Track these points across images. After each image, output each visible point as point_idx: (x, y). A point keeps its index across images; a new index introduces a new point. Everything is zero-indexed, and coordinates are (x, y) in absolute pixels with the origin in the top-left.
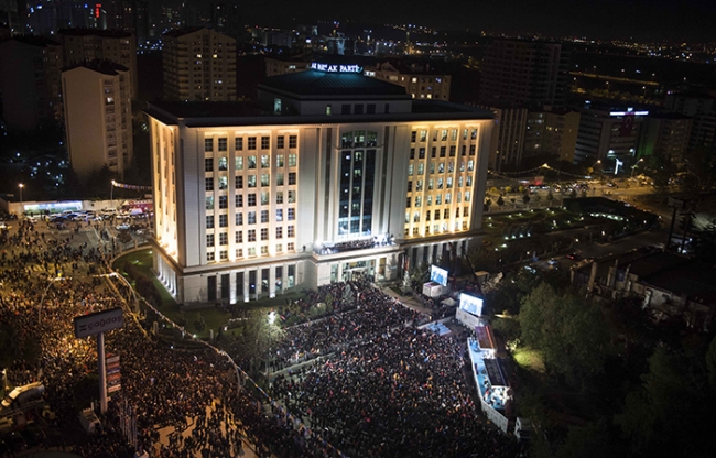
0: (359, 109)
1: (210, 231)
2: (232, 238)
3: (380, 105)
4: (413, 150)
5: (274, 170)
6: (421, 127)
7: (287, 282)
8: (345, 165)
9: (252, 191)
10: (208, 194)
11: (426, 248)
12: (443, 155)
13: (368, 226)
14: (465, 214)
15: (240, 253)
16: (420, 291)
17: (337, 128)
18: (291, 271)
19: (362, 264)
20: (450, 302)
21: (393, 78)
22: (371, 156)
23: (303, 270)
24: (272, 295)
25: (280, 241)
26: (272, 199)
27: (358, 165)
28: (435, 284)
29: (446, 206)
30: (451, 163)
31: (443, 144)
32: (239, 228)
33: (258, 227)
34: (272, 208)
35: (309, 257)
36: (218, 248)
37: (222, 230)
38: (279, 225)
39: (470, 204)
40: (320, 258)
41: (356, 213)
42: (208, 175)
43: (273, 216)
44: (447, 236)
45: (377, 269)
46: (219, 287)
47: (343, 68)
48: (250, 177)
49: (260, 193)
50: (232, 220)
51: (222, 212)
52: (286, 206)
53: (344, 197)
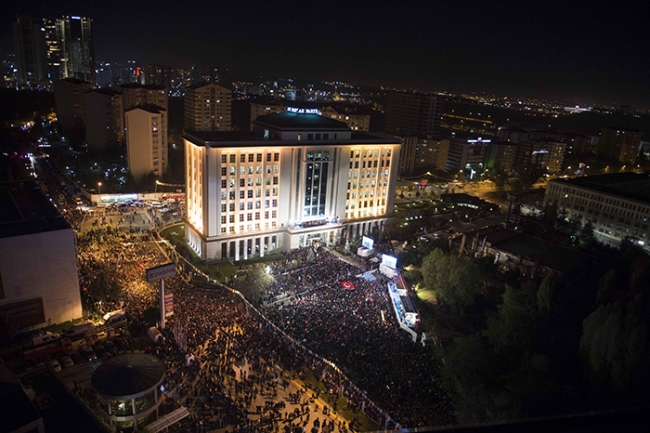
0: (318, 136)
1: (223, 214)
2: (237, 218)
3: (331, 135)
4: (351, 163)
5: (265, 175)
6: (357, 148)
7: (271, 247)
8: (309, 173)
9: (250, 188)
10: (223, 190)
11: (358, 225)
12: (369, 166)
13: (322, 211)
14: (383, 204)
15: (242, 228)
16: (356, 252)
17: (305, 149)
18: (274, 240)
19: (318, 235)
20: (375, 260)
21: (334, 117)
22: (326, 166)
23: (282, 239)
24: (262, 255)
25: (267, 220)
26: (263, 194)
27: (317, 172)
28: (366, 248)
29: (371, 199)
30: (375, 172)
31: (370, 159)
32: (242, 212)
33: (254, 211)
34: (263, 199)
35: (286, 231)
36: (228, 225)
37: (232, 213)
38: (267, 210)
39: (386, 198)
40: (293, 231)
41: (315, 203)
42: (223, 178)
43: (263, 204)
44: (372, 218)
45: (328, 239)
46: (228, 250)
47: (308, 111)
48: (249, 180)
49: (255, 190)
50: (237, 207)
51: (231, 202)
52: (271, 198)
53: (308, 193)
